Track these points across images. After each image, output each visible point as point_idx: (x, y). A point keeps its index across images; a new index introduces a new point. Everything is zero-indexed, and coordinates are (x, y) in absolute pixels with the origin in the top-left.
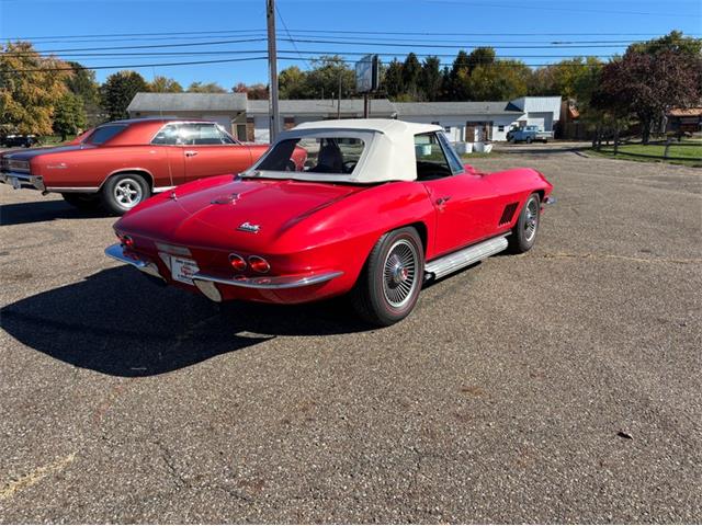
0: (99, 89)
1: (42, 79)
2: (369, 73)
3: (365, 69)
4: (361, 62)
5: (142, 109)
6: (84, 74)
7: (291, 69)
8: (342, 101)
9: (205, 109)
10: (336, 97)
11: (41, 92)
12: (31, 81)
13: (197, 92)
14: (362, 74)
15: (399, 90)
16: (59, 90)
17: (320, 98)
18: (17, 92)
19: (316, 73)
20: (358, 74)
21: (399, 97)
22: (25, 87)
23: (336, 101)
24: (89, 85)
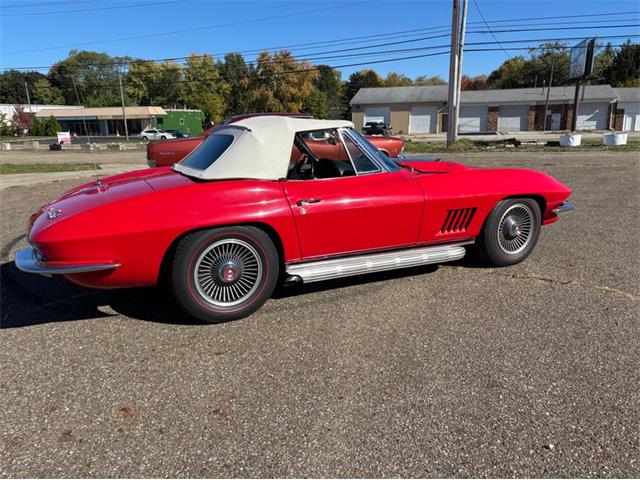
0: (343, 86)
1: (296, 80)
2: (583, 59)
3: (580, 55)
4: (576, 47)
5: (362, 102)
6: (333, 75)
7: (515, 60)
8: (551, 88)
9: (414, 101)
10: (547, 85)
11: (294, 91)
12: (288, 82)
13: (421, 85)
14: (576, 60)
15: (630, 74)
16: (308, 88)
17: (533, 86)
18: (278, 91)
19: (534, 61)
20: (572, 60)
21: (628, 82)
22: (283, 87)
23: (546, 89)
24: (334, 84)
